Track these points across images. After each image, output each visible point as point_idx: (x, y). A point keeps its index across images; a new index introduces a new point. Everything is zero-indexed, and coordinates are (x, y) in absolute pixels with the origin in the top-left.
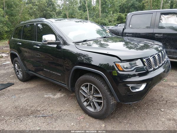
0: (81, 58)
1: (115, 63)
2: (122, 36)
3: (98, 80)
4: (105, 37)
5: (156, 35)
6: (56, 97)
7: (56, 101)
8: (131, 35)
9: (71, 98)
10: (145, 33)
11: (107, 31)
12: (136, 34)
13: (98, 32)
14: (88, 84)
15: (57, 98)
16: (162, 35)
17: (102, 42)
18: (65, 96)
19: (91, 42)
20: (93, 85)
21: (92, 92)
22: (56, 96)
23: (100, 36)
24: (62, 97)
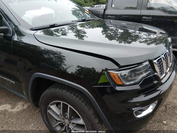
0: (49, 56)
1: (109, 71)
2: (103, 18)
3: (78, 99)
4: (84, 21)
5: (144, 18)
6: (15, 110)
7: (15, 118)
8: (114, 17)
9: (37, 111)
10: (127, 15)
11: (86, 11)
12: (121, 16)
13: (74, 13)
14: (61, 103)
15: (17, 112)
16: (151, 18)
17: (79, 28)
18: (29, 107)
19: (66, 27)
20: (69, 106)
21: (68, 114)
22: (16, 107)
23: (77, 19)
24: (24, 110)
